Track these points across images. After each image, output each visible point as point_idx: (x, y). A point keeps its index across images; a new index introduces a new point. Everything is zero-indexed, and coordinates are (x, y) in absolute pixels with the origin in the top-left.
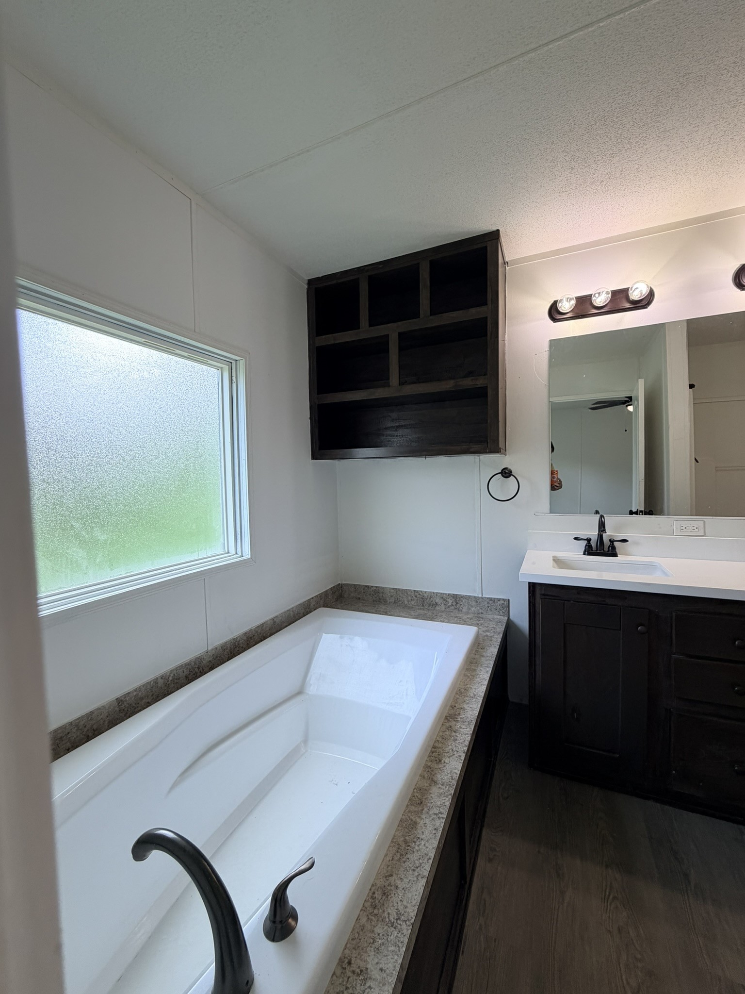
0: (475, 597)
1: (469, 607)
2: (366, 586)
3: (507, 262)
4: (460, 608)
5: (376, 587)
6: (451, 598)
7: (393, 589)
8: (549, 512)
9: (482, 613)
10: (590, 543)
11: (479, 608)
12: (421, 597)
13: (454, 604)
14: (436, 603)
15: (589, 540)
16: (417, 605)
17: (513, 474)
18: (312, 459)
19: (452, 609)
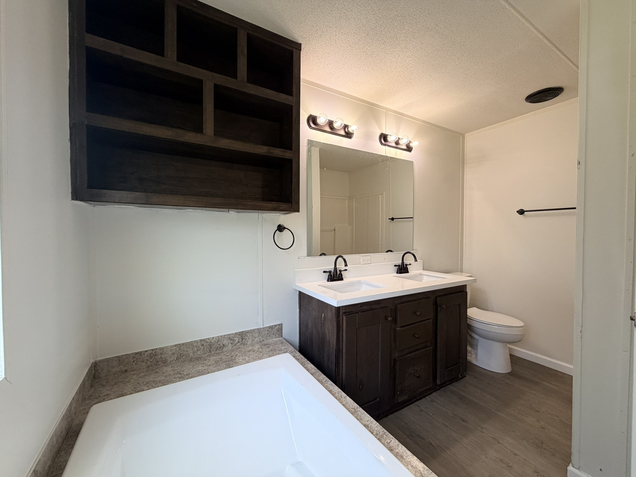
0: (258, 329)
1: (253, 339)
2: (136, 353)
4: (246, 342)
5: (152, 350)
6: (238, 336)
7: (175, 346)
8: (306, 256)
9: (263, 340)
10: (331, 274)
11: (260, 337)
12: (208, 343)
13: (240, 340)
14: (223, 345)
15: (330, 272)
16: (204, 354)
19: (238, 345)
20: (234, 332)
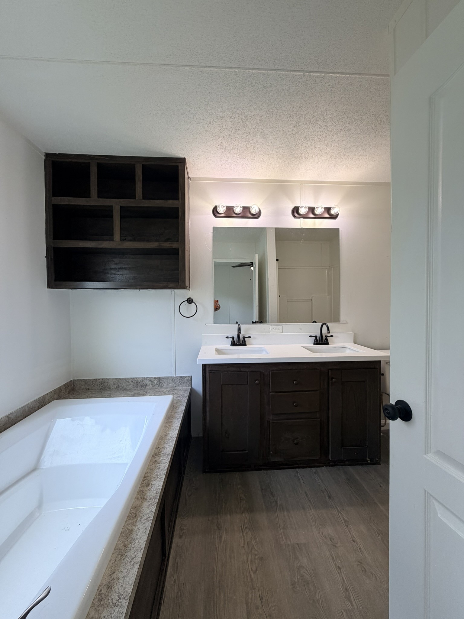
0: (171, 377)
1: (168, 384)
2: (94, 380)
3: (190, 178)
4: (162, 385)
5: (103, 379)
6: (156, 380)
7: (116, 379)
8: (213, 323)
9: (176, 386)
10: (233, 339)
12: (136, 381)
13: (158, 383)
14: (146, 384)
15: (233, 338)
16: (133, 388)
17: (194, 301)
18: (48, 288)
19: (157, 387)
20: (154, 376)
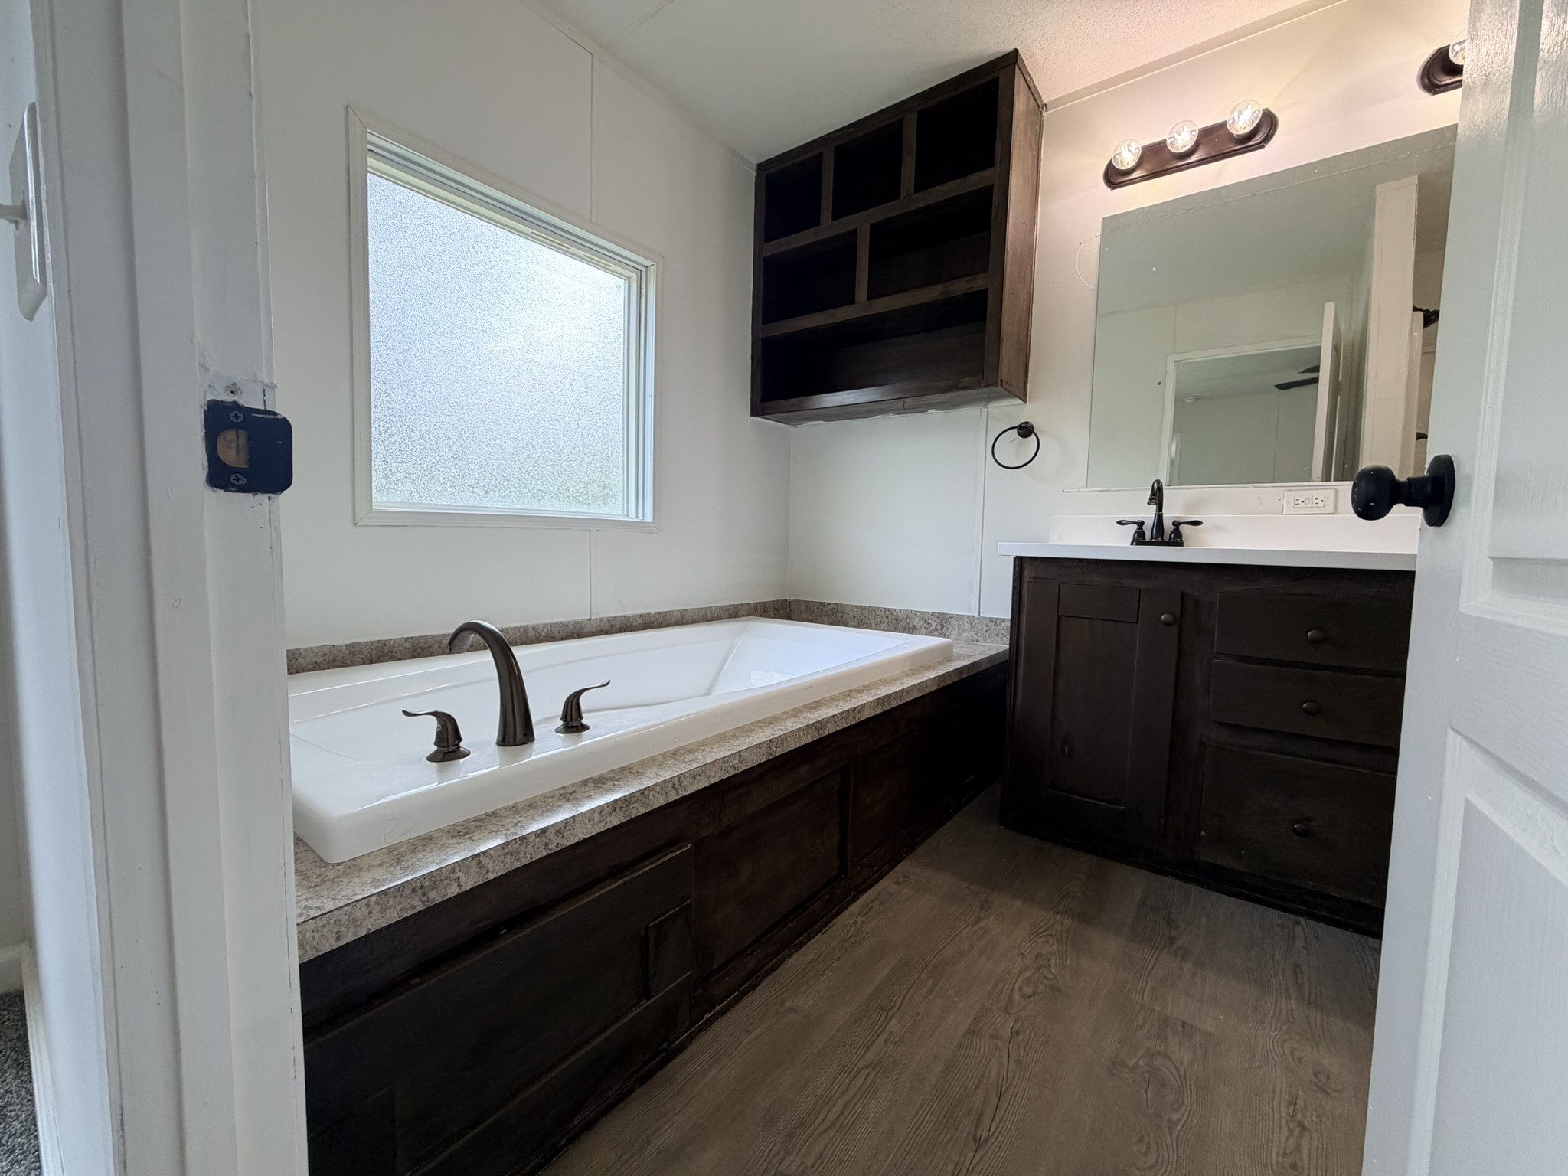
0: (968, 617)
1: (961, 631)
2: (821, 603)
3: (1046, 105)
5: (835, 604)
6: (936, 619)
7: (857, 606)
9: (977, 641)
10: (1142, 528)
11: (973, 633)
12: (894, 617)
13: (939, 627)
14: (913, 625)
15: (1141, 524)
17: (1035, 431)
18: (752, 416)
20: (931, 611)
